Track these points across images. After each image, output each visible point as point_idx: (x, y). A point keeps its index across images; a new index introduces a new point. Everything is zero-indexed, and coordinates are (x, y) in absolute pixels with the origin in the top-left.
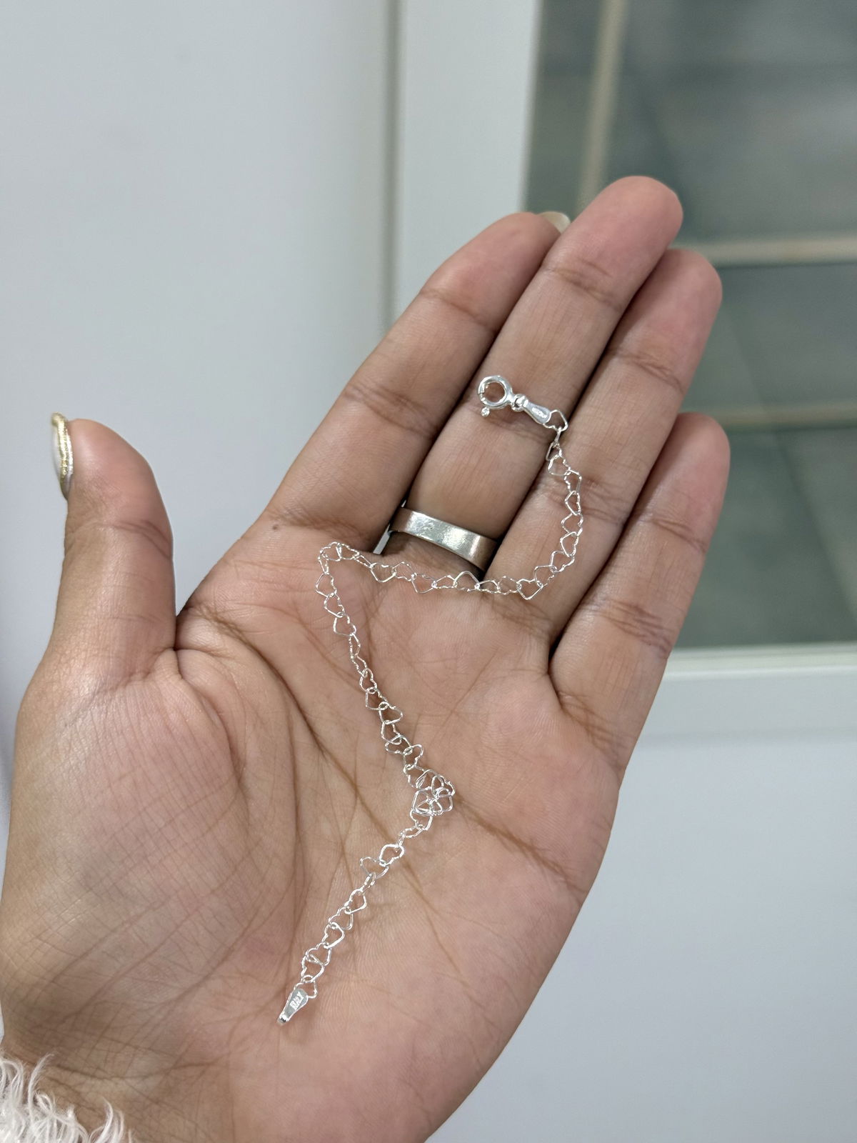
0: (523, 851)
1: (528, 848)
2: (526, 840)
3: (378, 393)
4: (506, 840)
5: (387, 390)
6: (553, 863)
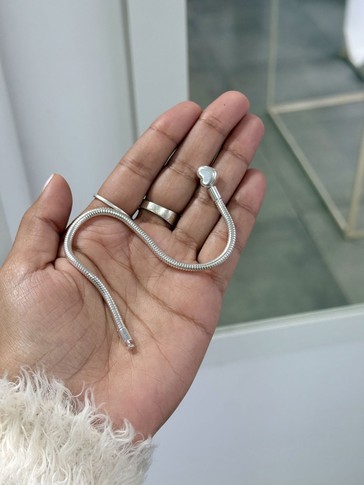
0: (189, 321)
1: (191, 319)
2: (190, 316)
3: (131, 162)
4: (183, 317)
5: (135, 162)
6: (200, 324)
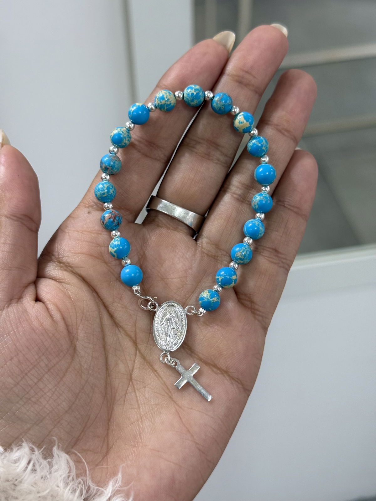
3: (139, 141)
4: (214, 369)
5: (143, 139)
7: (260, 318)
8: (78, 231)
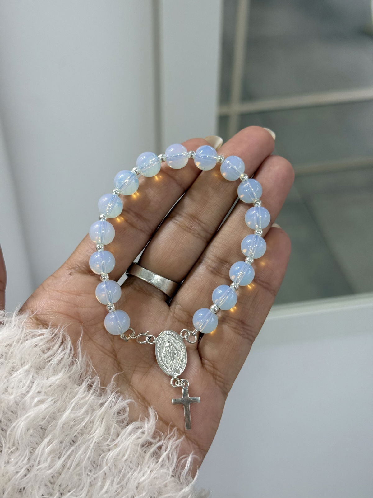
0: (180, 434)
1: (183, 433)
2: (182, 429)
3: (127, 212)
5: (132, 211)
6: (194, 439)
7: (221, 384)
8: (58, 291)
